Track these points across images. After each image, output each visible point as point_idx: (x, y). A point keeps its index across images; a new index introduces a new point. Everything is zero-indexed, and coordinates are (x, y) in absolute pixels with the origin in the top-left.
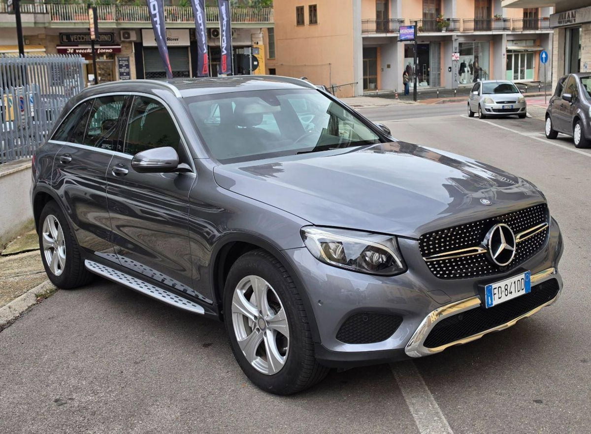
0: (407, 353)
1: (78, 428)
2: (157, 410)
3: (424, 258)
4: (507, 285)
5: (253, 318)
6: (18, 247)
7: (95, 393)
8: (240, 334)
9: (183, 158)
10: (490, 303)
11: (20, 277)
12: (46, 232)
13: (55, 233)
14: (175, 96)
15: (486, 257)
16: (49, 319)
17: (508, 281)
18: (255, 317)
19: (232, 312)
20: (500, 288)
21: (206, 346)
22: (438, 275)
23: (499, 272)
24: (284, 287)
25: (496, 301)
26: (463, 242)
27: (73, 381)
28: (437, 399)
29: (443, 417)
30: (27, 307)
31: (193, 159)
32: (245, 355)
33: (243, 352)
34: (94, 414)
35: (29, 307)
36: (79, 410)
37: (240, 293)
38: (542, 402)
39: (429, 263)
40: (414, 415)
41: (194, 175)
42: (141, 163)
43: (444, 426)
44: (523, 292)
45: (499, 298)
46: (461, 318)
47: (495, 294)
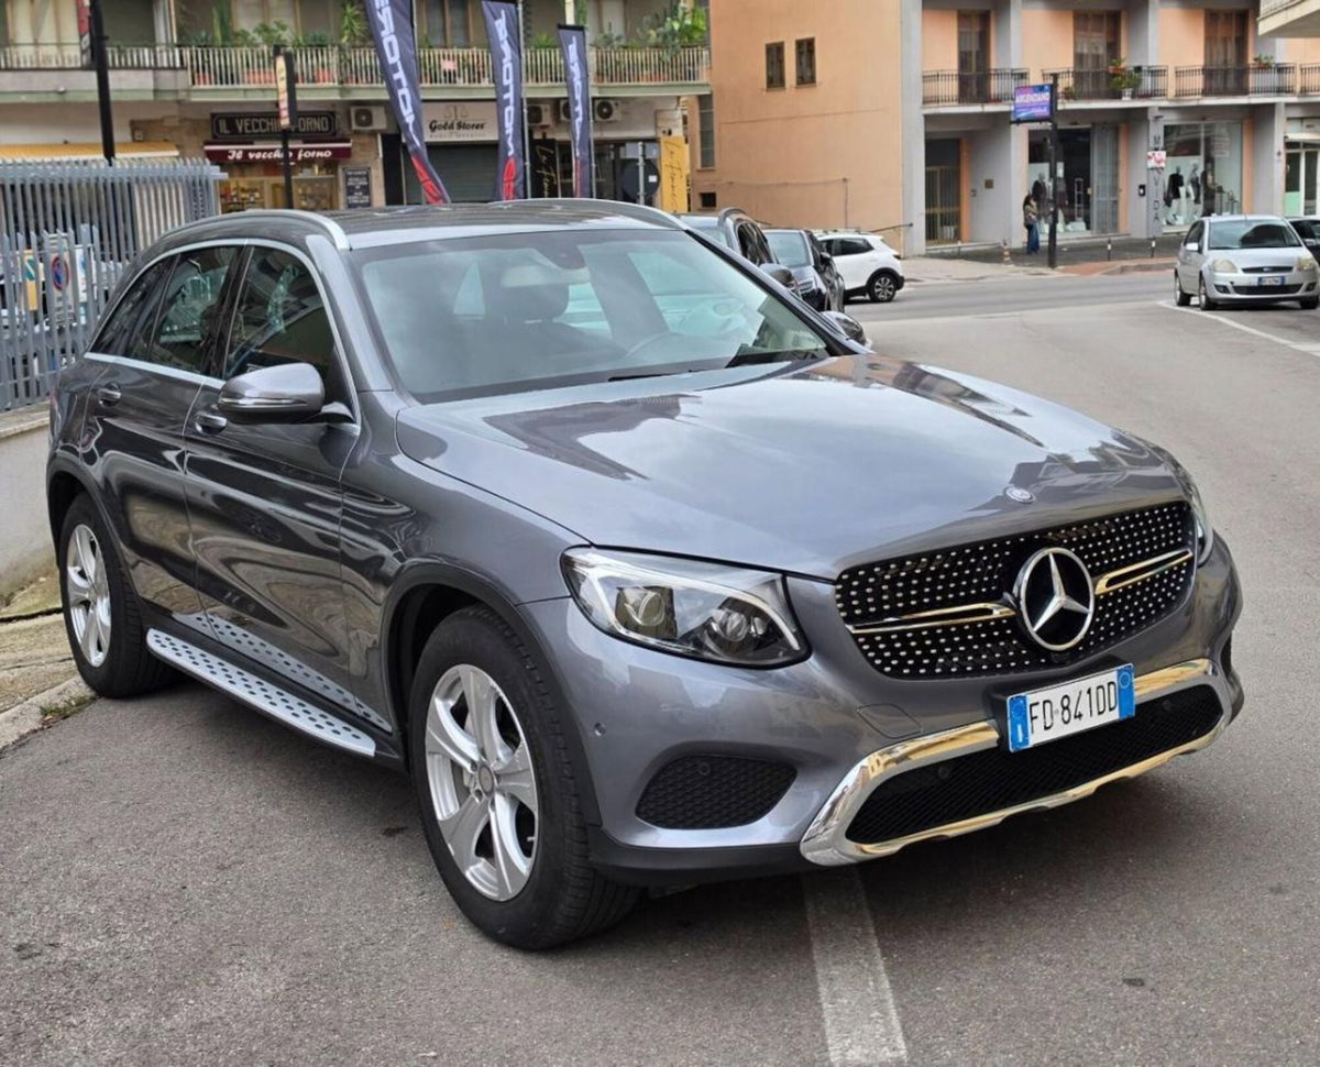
1: (52, 1010)
2: (237, 975)
3: (850, 627)
4: (1066, 697)
5: (468, 766)
6: (36, 601)
7: (110, 932)
8: (444, 804)
9: (334, 387)
10: (1021, 740)
11: (23, 669)
12: (75, 564)
13: (91, 567)
14: (334, 244)
15: (1012, 627)
16: (59, 764)
17: (1072, 688)
18: (473, 764)
19: (427, 751)
20: (1047, 705)
21: (390, 833)
22: (887, 669)
23: (1049, 664)
24: (525, 692)
25: (1038, 736)
26: (955, 591)
27: (70, 905)
28: (890, 970)
29: (893, 1012)
30: (16, 737)
31: (358, 392)
32: (453, 853)
33: (449, 846)
34: (94, 978)
35: (22, 737)
36: (64, 972)
37: (441, 707)
38: (1142, 984)
39: (861, 640)
40: (825, 1005)
41: (356, 429)
42: (241, 402)
43: (888, 1034)
44: (1113, 716)
45: (1046, 728)
46: (944, 774)
47: (1036, 717)
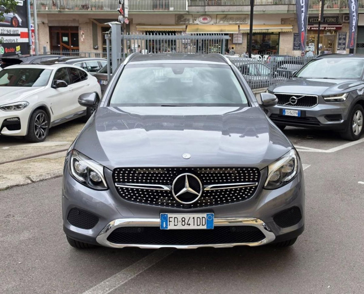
3: (116, 184)
4: (184, 218)
10: (164, 227)
17: (187, 216)
20: (176, 219)
22: (127, 197)
23: (183, 207)
25: (171, 227)
39: (119, 188)
45: (175, 225)
46: (140, 231)
47: (171, 221)
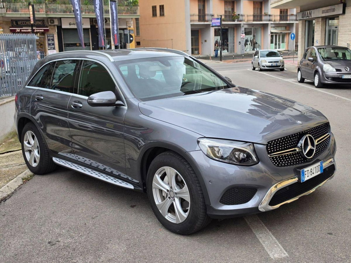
0: (260, 210)
1: (67, 258)
2: (112, 246)
3: (269, 155)
4: (311, 169)
5: (166, 191)
6: (4, 149)
7: (72, 237)
8: (158, 200)
9: (118, 98)
10: (303, 180)
11: (9, 168)
12: (26, 141)
13: (32, 142)
14: (110, 60)
15: (300, 153)
16: (33, 193)
17: (312, 167)
18: (168, 190)
19: (153, 188)
20: (308, 171)
21: (133, 207)
22: (276, 165)
23: (307, 162)
24: (187, 173)
25: (306, 178)
26: (286, 146)
27: (57, 231)
28: (273, 234)
29: (279, 245)
30: (18, 186)
31: (125, 98)
32: (161, 212)
33: (160, 211)
34: (74, 250)
35: (19, 186)
36: (64, 248)
37: (157, 177)
38: (332, 234)
39: (271, 158)
40: (263, 244)
41: (126, 108)
42: (93, 101)
43: (281, 250)
44: (319, 173)
45: (308, 177)
46: (288, 189)
47: (306, 174)
